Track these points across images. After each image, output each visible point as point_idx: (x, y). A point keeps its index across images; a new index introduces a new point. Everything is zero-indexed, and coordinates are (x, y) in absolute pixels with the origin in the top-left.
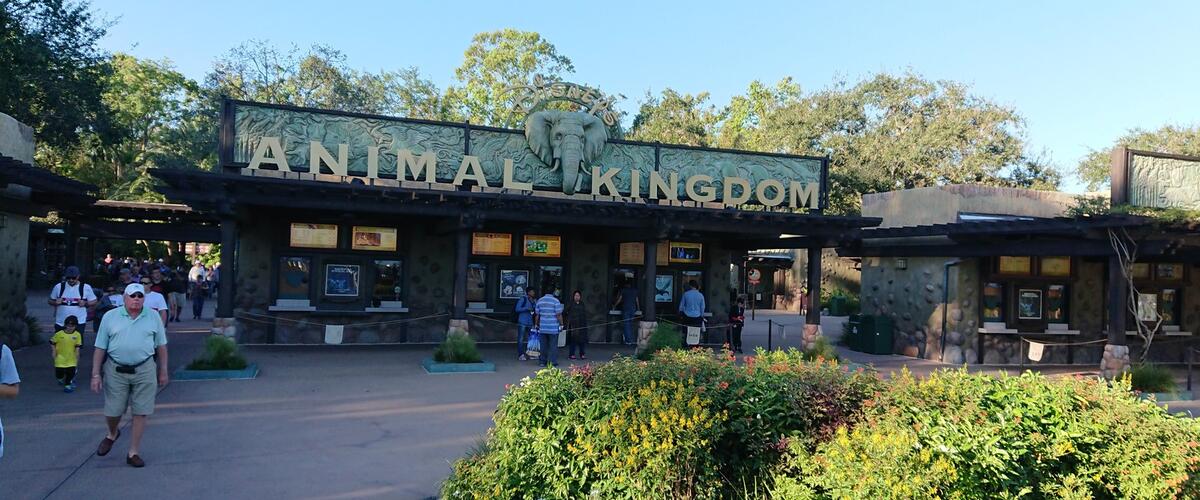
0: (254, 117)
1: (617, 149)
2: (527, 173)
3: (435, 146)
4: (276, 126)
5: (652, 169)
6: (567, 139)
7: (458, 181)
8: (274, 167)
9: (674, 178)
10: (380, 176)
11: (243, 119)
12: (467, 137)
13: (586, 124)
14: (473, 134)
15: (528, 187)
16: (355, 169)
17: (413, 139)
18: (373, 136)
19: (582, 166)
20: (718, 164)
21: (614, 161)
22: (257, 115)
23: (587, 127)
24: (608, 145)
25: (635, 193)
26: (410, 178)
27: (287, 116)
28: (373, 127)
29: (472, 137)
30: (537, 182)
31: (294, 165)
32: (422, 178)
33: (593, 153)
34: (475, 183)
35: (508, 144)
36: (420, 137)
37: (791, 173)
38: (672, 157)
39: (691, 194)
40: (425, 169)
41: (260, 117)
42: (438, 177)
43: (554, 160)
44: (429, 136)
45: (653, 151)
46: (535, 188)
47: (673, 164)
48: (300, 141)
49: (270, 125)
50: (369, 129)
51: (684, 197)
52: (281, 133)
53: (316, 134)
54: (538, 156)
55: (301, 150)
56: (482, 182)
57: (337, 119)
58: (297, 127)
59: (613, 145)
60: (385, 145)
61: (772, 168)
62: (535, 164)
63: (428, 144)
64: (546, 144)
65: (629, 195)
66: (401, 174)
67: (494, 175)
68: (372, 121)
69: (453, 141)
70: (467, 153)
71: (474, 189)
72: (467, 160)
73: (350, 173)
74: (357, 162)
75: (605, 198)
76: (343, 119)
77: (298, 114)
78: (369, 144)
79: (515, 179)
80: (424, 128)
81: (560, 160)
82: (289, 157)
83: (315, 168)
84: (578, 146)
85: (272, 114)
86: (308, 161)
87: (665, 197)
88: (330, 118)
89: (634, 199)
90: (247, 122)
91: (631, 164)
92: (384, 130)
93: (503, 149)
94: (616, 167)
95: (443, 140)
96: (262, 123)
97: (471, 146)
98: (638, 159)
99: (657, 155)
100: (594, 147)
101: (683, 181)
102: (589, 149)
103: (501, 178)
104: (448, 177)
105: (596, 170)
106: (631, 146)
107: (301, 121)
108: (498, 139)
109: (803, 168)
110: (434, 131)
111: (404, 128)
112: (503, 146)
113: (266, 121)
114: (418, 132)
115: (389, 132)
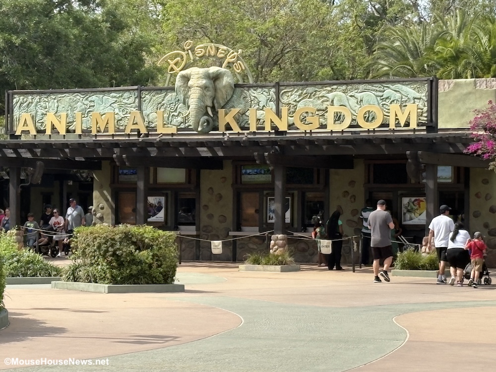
3: (120, 106)
4: (33, 105)
5: (273, 105)
7: (128, 131)
8: (28, 132)
9: (284, 112)
11: (17, 103)
12: (140, 97)
15: (173, 130)
17: (106, 103)
18: (84, 104)
19: (209, 110)
20: (330, 95)
22: (23, 99)
23: (216, 78)
24: (238, 90)
25: (253, 127)
27: (38, 97)
28: (84, 98)
29: (143, 96)
32: (106, 130)
33: (223, 98)
36: (111, 101)
37: (399, 95)
38: (290, 93)
40: (107, 123)
41: (25, 100)
44: (115, 99)
45: (273, 90)
47: (291, 99)
49: (30, 104)
50: (81, 99)
52: (36, 109)
53: (53, 107)
56: (143, 130)
57: (63, 95)
58: (44, 104)
59: (242, 89)
60: (91, 110)
61: (381, 94)
63: (116, 105)
66: (94, 129)
67: (157, 123)
68: (83, 93)
69: (130, 101)
70: (139, 108)
72: (133, 114)
74: (74, 123)
76: (66, 95)
77: (44, 96)
78: (82, 110)
80: (113, 94)
82: (39, 124)
83: (48, 130)
85: (31, 98)
88: (60, 96)
92: (90, 99)
95: (125, 101)
96: (26, 103)
97: (142, 103)
98: (262, 98)
99: (278, 94)
100: (223, 93)
105: (221, 112)
106: (256, 88)
107: (46, 99)
108: (159, 96)
109: (411, 90)
110: (118, 95)
111: (101, 96)
112: (163, 100)
113: (28, 102)
114: (109, 97)
115: (92, 100)
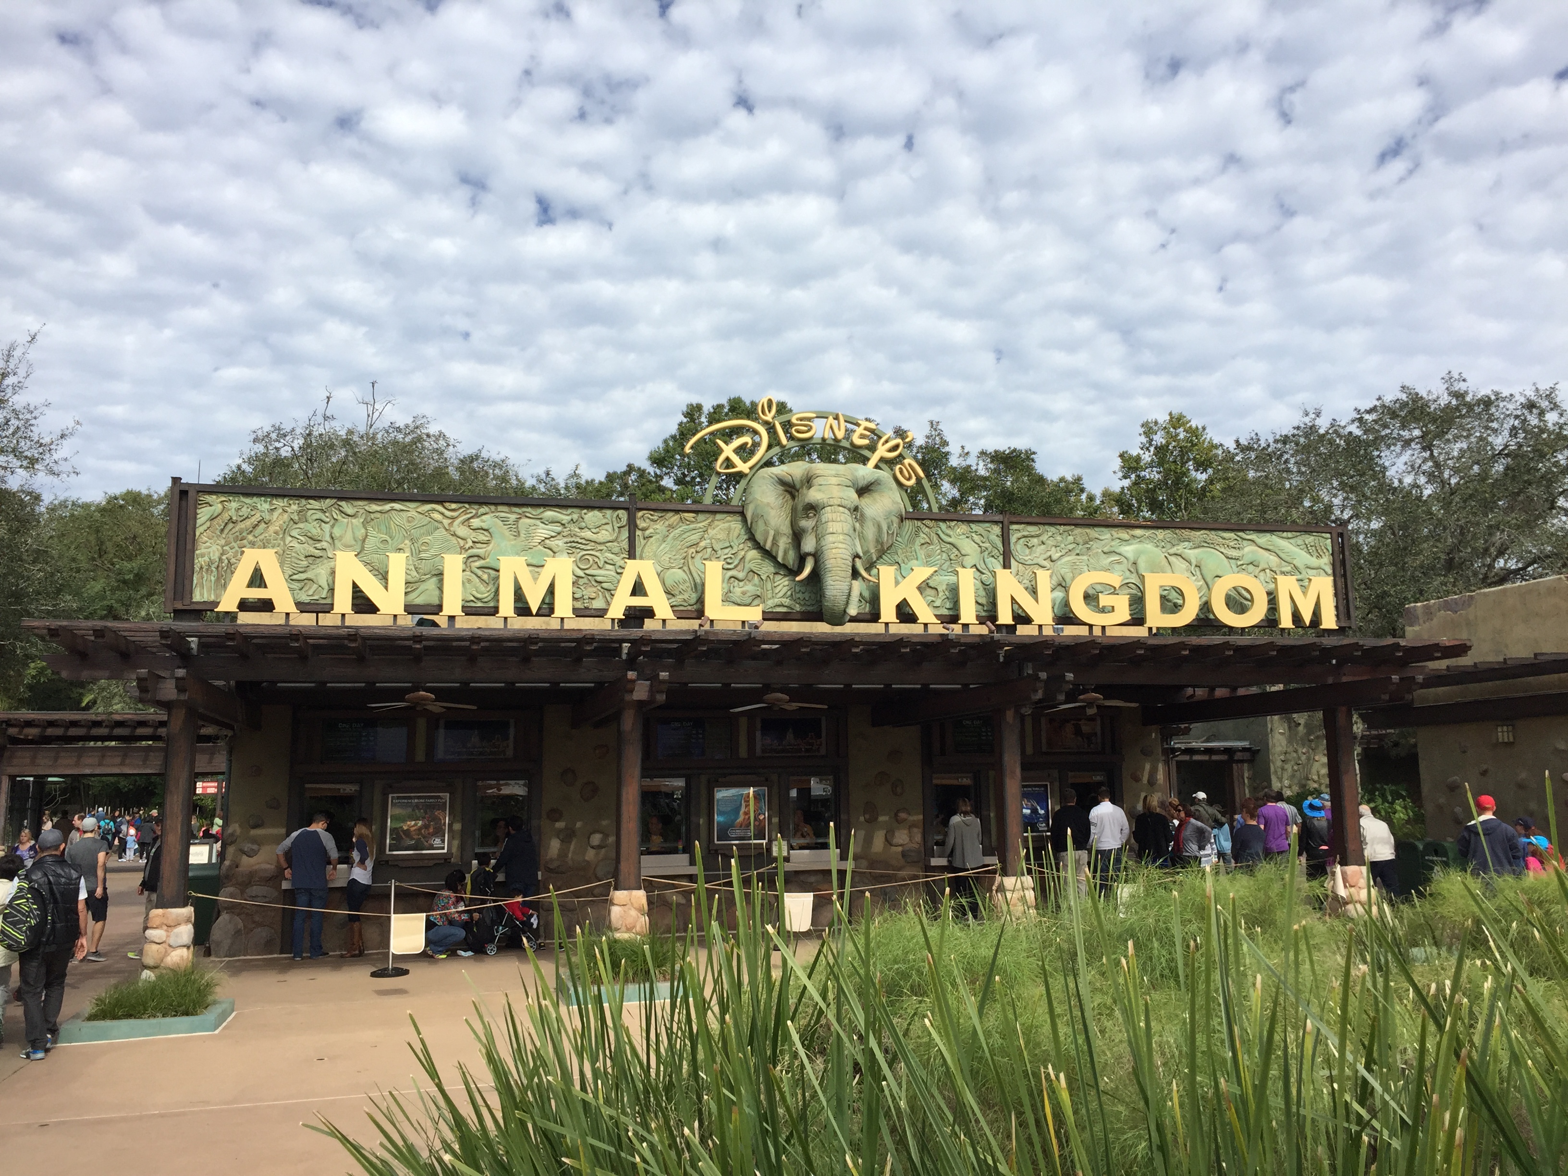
0: (232, 513)
1: (926, 531)
2: (750, 588)
3: (573, 546)
4: (272, 529)
5: (996, 565)
6: (827, 514)
7: (617, 611)
8: (267, 606)
9: (1044, 580)
10: (469, 611)
11: (212, 519)
12: (632, 526)
13: (862, 483)
14: (643, 520)
15: (754, 614)
16: (420, 601)
17: (529, 536)
18: (454, 535)
19: (859, 564)
20: (1129, 550)
21: (921, 553)
22: (238, 510)
23: (863, 490)
24: (908, 524)
25: (968, 613)
26: (523, 609)
27: (295, 507)
28: (453, 519)
29: (641, 524)
30: (770, 603)
31: (304, 598)
32: (547, 608)
33: (878, 541)
34: (649, 612)
35: (711, 532)
36: (543, 531)
37: (1273, 560)
38: (1035, 541)
39: (1080, 609)
40: (551, 591)
41: (245, 511)
42: (579, 605)
43: (802, 559)
44: (559, 529)
45: (997, 529)
46: (768, 616)
47: (1039, 554)
48: (318, 553)
49: (263, 525)
50: (446, 522)
51: (1066, 617)
52: (283, 539)
53: (348, 538)
54: (768, 555)
55: (320, 573)
56: (663, 609)
57: (388, 507)
58: (313, 529)
59: (919, 523)
60: (480, 552)
61: (1234, 553)
62: (767, 568)
63: (558, 543)
64: (786, 529)
65: (954, 619)
66: (507, 606)
67: (686, 596)
68: (454, 506)
69: (605, 535)
70: (632, 555)
71: (649, 625)
72: (632, 569)
73: (410, 609)
74: (423, 587)
75: (906, 629)
76: (397, 506)
77: (314, 504)
78: (448, 550)
79: (727, 599)
80: (549, 514)
81: (817, 556)
82: (296, 586)
83: (343, 602)
84: (847, 527)
85: (266, 506)
86: (332, 590)
87: (1027, 620)
88: (374, 507)
89: (966, 626)
90: (219, 523)
91: (956, 558)
92: (476, 523)
93: (703, 544)
94: (928, 564)
95: (588, 534)
96: (248, 523)
97: (640, 542)
98: (968, 547)
99: (1005, 538)
100: (879, 527)
101: (1062, 585)
102: (870, 532)
103: (701, 601)
104: (598, 604)
105: (886, 573)
106: (953, 524)
107: (320, 515)
108: (692, 526)
109: (1297, 550)
110: (569, 518)
111: (513, 517)
112: (702, 538)
113: (254, 520)
114: (538, 522)
115: (485, 526)
